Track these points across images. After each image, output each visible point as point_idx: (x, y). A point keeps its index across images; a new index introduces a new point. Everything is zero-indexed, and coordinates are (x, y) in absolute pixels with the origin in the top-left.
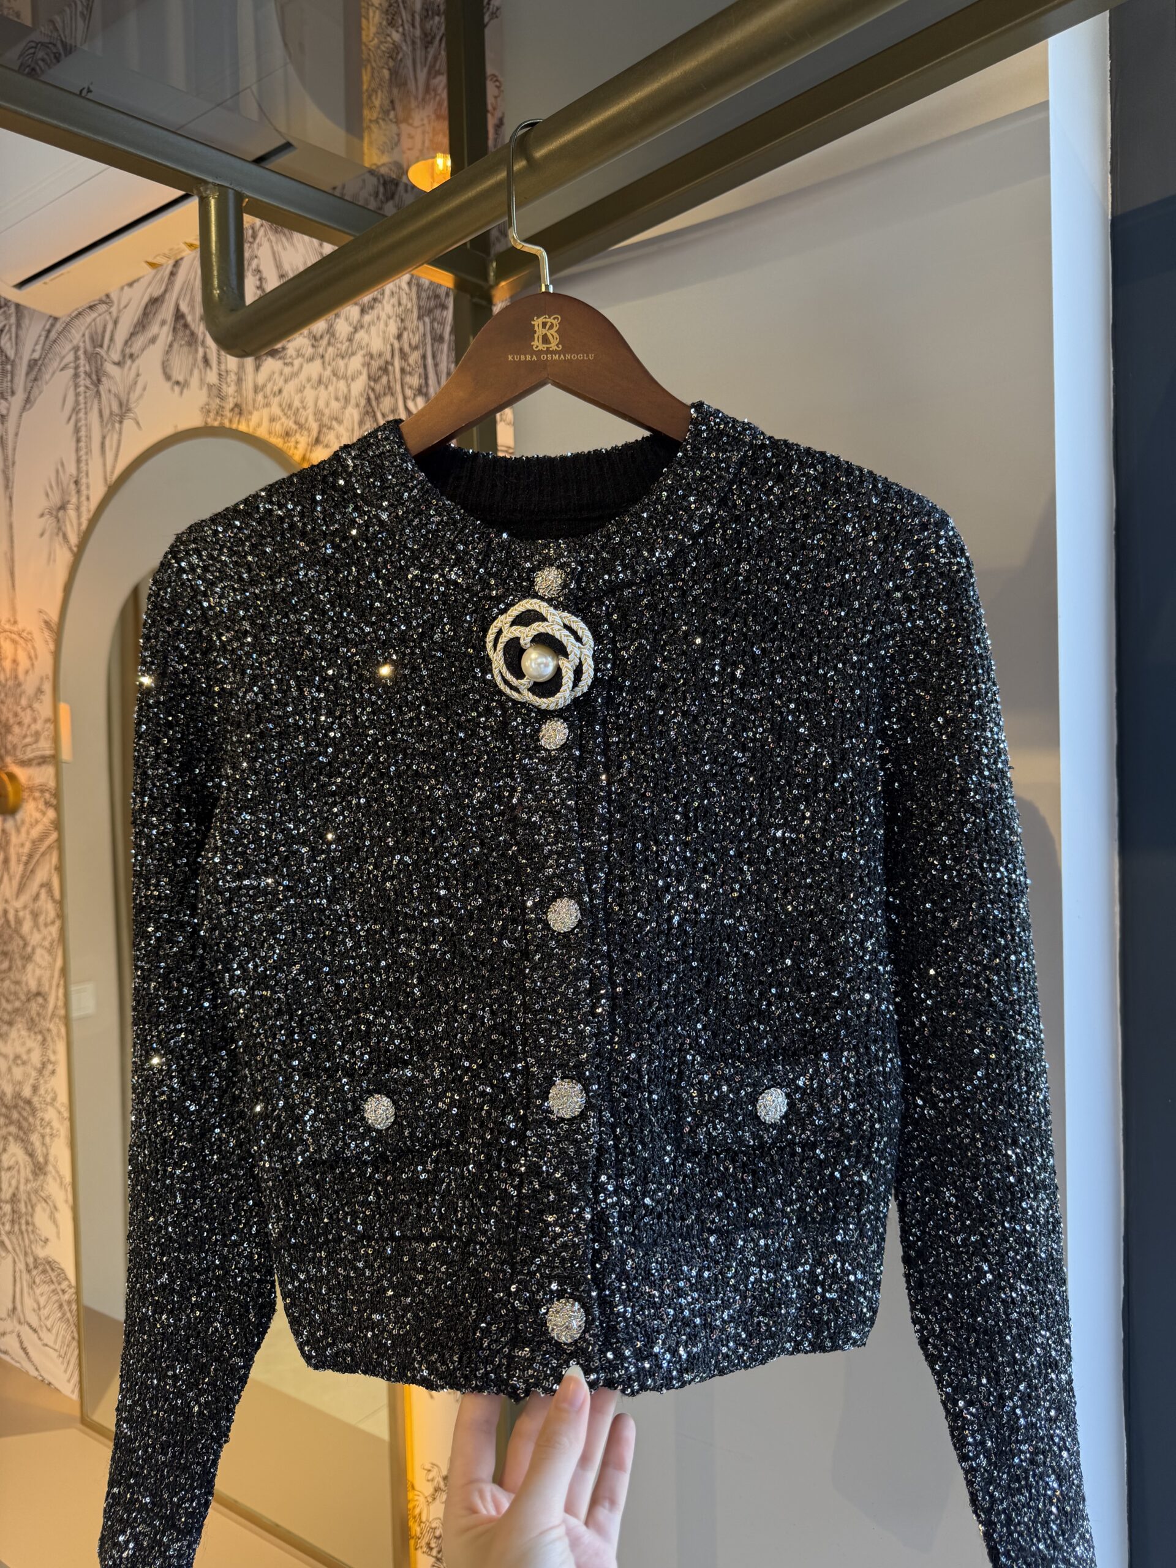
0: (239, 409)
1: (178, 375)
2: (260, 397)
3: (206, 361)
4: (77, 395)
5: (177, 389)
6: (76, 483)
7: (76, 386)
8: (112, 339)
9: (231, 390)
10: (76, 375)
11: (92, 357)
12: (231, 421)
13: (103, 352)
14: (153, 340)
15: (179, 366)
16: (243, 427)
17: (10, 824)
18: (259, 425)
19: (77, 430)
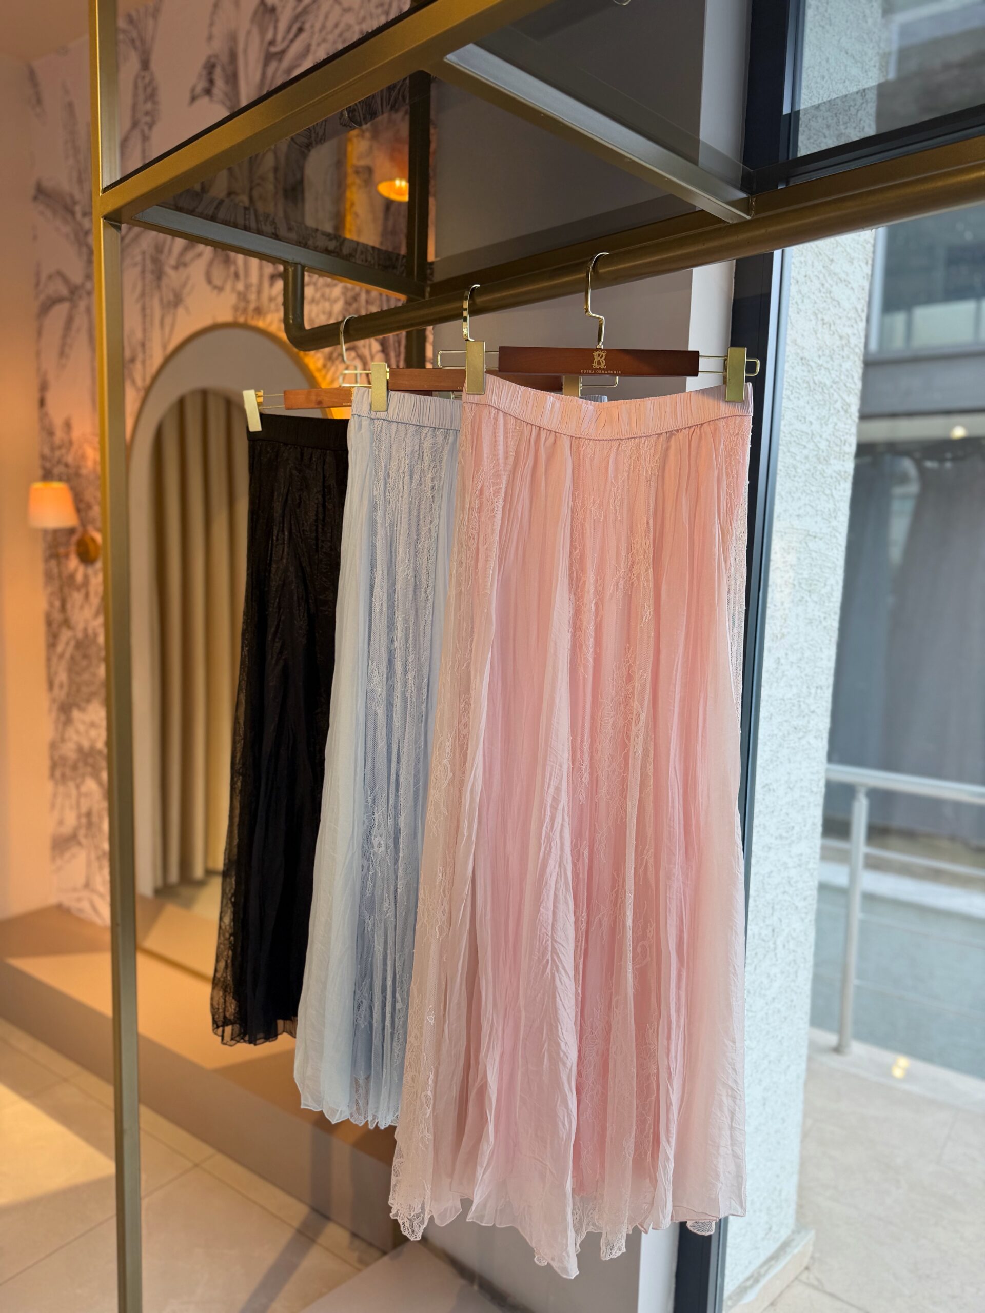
0: (259, 311)
1: (217, 281)
2: (273, 306)
3: (237, 276)
4: (144, 286)
5: (216, 292)
6: (143, 345)
7: (143, 278)
8: (170, 251)
9: (253, 297)
10: (143, 272)
11: (156, 261)
12: (253, 318)
13: (163, 257)
14: (200, 255)
15: (218, 274)
16: (260, 324)
17: (90, 571)
18: (271, 323)
19: (143, 309)
